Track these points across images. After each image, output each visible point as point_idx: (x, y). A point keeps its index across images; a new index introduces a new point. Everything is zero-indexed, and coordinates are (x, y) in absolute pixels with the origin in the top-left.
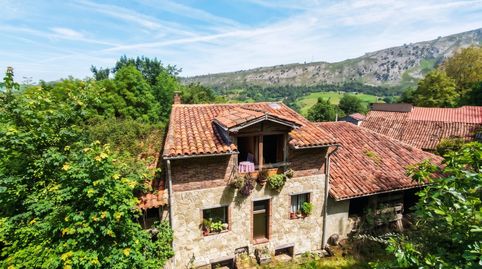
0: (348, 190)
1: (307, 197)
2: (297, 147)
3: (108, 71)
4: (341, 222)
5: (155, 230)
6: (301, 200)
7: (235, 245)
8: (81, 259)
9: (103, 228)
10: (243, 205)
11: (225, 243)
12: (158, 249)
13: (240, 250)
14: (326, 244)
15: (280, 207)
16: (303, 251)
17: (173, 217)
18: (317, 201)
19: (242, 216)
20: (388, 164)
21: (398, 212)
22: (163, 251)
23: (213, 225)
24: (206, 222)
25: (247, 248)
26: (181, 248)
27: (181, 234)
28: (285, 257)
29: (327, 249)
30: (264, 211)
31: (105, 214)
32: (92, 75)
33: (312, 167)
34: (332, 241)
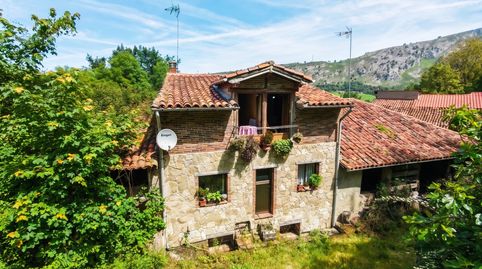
0: (361, 161)
1: (315, 167)
2: (306, 106)
3: (103, 59)
4: (352, 198)
5: (143, 199)
6: (309, 171)
7: (234, 219)
8: (42, 212)
9: (71, 175)
10: (243, 173)
11: (223, 216)
12: (146, 219)
13: (240, 226)
14: (336, 223)
15: (286, 178)
16: (311, 228)
17: (163, 184)
18: (327, 173)
19: (242, 185)
20: (402, 138)
21: (414, 190)
22: (153, 221)
23: (210, 195)
24: (202, 190)
25: (248, 223)
26: (173, 221)
27: (174, 203)
28: (290, 236)
29: (336, 227)
30: (267, 182)
31: (73, 157)
32: (87, 64)
33: (321, 134)
34: (343, 219)
